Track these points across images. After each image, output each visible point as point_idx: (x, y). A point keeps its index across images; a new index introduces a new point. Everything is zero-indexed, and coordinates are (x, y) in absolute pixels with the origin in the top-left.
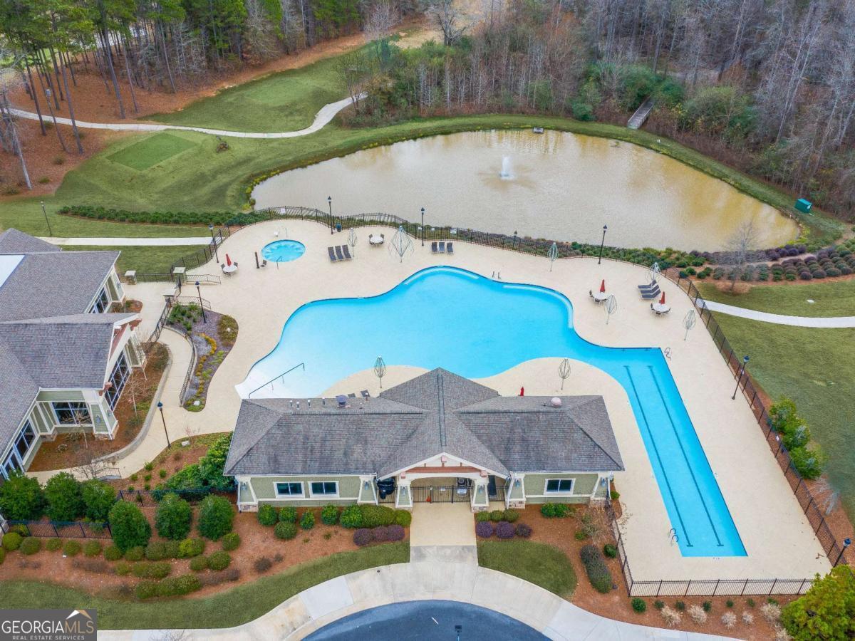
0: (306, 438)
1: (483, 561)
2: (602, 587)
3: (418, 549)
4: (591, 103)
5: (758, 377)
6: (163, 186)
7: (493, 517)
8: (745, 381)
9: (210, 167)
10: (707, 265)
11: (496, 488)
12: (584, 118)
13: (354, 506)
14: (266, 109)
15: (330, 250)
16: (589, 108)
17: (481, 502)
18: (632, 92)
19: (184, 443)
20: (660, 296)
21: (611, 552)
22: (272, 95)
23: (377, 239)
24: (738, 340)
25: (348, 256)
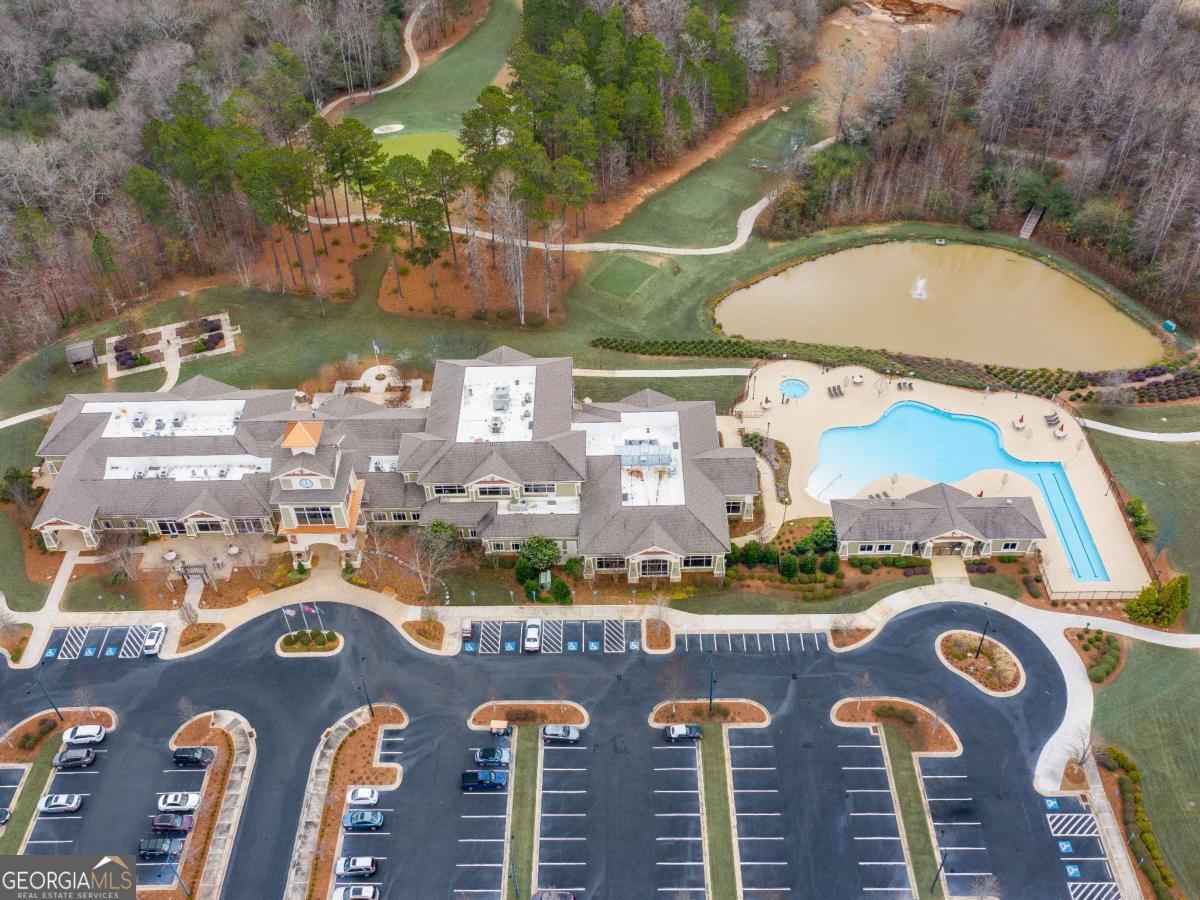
0: (879, 522)
1: (973, 584)
2: (1035, 595)
3: (938, 578)
4: (987, 214)
5: (1121, 479)
6: (646, 312)
7: (974, 563)
8: (1113, 486)
9: (674, 291)
10: (1090, 388)
11: (978, 546)
12: (981, 229)
13: (899, 557)
14: (693, 220)
15: (829, 389)
16: (986, 220)
17: (968, 555)
18: (1023, 200)
19: (792, 524)
20: (1060, 425)
21: (1039, 580)
22: (693, 204)
23: (857, 379)
24: (1110, 452)
25: (842, 394)
